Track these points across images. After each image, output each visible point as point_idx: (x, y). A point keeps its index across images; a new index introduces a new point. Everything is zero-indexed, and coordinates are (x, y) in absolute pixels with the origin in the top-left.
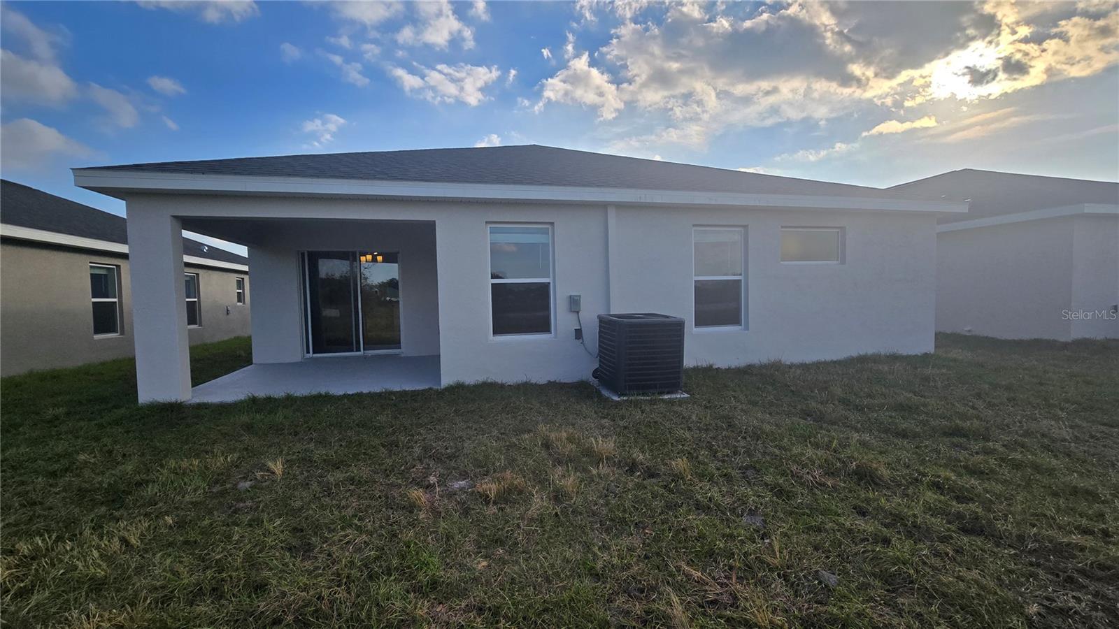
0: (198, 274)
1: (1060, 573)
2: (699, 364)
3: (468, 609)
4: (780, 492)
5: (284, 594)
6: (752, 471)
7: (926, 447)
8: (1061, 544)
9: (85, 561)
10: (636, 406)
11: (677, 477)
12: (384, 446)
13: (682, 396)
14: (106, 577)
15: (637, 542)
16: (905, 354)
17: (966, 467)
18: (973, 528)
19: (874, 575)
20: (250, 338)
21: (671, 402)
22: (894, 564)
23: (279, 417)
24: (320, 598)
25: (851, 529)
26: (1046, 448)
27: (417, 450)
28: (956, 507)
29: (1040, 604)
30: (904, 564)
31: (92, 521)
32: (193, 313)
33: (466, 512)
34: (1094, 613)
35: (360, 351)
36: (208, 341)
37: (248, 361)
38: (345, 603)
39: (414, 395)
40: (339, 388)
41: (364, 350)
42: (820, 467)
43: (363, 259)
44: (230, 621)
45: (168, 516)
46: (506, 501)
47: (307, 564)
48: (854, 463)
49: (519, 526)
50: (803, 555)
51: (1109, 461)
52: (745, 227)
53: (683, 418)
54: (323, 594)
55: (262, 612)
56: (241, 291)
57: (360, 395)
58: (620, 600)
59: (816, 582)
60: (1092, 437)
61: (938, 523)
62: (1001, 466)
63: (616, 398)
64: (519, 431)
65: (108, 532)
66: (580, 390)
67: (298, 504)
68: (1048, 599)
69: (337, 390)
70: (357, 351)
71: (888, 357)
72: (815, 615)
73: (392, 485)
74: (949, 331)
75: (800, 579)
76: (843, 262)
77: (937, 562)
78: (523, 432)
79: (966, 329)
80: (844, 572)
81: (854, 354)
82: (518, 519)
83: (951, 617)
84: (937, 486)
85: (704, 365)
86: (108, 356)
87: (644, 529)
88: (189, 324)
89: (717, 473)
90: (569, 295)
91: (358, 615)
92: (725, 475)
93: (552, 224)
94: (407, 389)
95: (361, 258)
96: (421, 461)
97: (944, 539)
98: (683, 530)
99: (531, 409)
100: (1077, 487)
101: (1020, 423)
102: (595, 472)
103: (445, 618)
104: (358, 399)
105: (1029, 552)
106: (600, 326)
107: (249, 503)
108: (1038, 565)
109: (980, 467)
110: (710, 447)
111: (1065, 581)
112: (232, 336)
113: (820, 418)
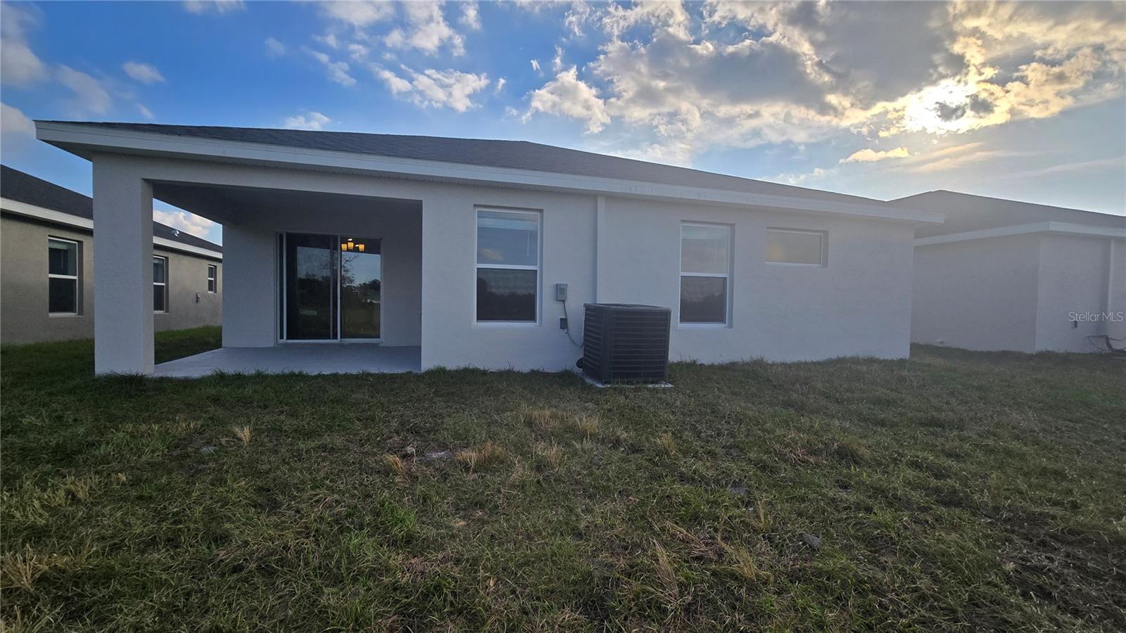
0: (167, 258)
1: (1034, 538)
2: (684, 360)
3: (445, 560)
4: (764, 468)
5: (246, 543)
6: (736, 450)
7: (904, 434)
8: (1033, 514)
9: (24, 510)
10: (620, 393)
11: (662, 452)
12: (359, 420)
13: (666, 386)
14: (47, 526)
15: (620, 507)
16: (882, 358)
17: (943, 451)
18: (951, 500)
19: (857, 538)
20: (220, 328)
21: (657, 391)
22: (877, 528)
23: (248, 391)
24: (286, 548)
25: (834, 498)
26: (1017, 438)
27: (395, 424)
28: (934, 482)
29: (1015, 563)
30: (886, 528)
31: (35, 476)
32: (160, 298)
33: (445, 477)
34: (1066, 571)
35: (337, 338)
36: (175, 329)
37: (218, 345)
38: (313, 553)
39: (393, 377)
40: (313, 368)
41: (341, 338)
42: (803, 447)
43: (344, 246)
44: (186, 569)
45: (122, 473)
46: (486, 470)
47: (274, 518)
48: (836, 444)
49: (499, 491)
50: (787, 520)
51: (1074, 449)
52: (732, 225)
53: (667, 404)
54: (290, 544)
55: (222, 561)
56: (212, 279)
57: (335, 375)
58: (604, 556)
59: (801, 543)
60: (1057, 429)
61: (916, 496)
62: (976, 450)
63: (600, 386)
64: (499, 411)
65: (53, 485)
66: (564, 378)
67: (265, 467)
68: (1023, 559)
69: (313, 371)
70: (333, 339)
71: (865, 360)
72: (800, 571)
73: (366, 454)
74: (922, 343)
75: (785, 540)
76: (825, 265)
77: (918, 528)
78: (504, 411)
79: (938, 340)
80: (827, 535)
81: (834, 356)
82: (500, 484)
83: (933, 573)
84: (915, 465)
85: (688, 360)
86: (63, 336)
87: (628, 496)
88: (155, 309)
89: (701, 451)
90: (556, 283)
91: (327, 564)
92: (709, 453)
93: (541, 211)
94: (385, 372)
95: (342, 245)
96: (398, 434)
97: (924, 510)
98: (667, 497)
99: (514, 393)
100: (1046, 468)
101: (992, 417)
102: (578, 446)
103: (420, 568)
104: (335, 378)
105: (1004, 520)
106: (586, 315)
107: (212, 465)
108: (1013, 532)
109: (956, 451)
110: (694, 429)
111: (1039, 544)
112: (201, 325)
113: (801, 409)
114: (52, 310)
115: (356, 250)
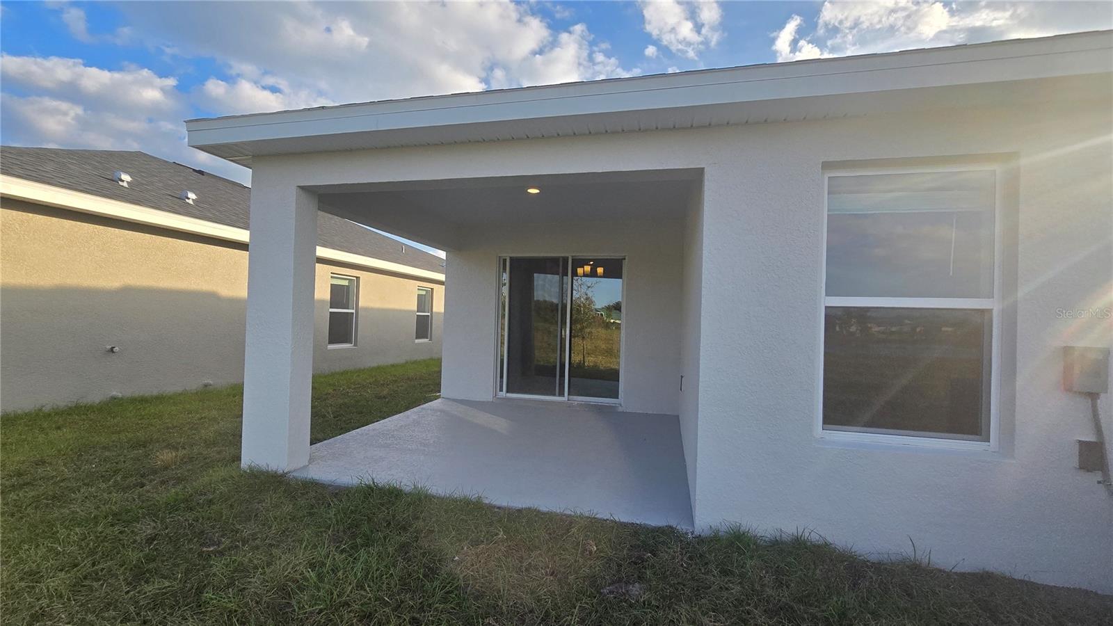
0: (432, 289)
35: (563, 395)
41: (568, 393)
43: (580, 271)
70: (560, 395)
114: (331, 342)
115: (593, 274)
